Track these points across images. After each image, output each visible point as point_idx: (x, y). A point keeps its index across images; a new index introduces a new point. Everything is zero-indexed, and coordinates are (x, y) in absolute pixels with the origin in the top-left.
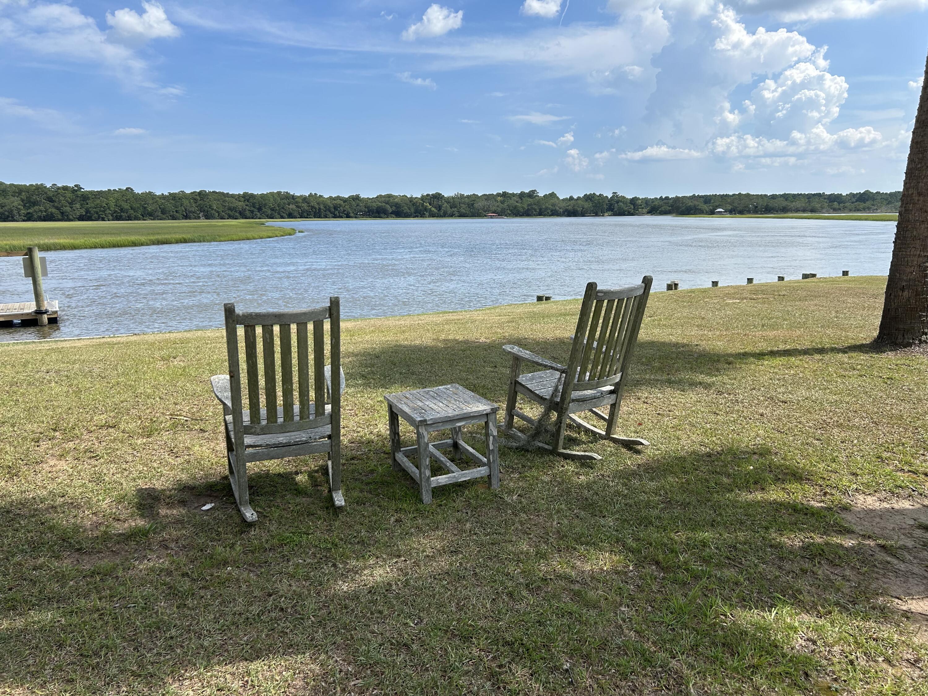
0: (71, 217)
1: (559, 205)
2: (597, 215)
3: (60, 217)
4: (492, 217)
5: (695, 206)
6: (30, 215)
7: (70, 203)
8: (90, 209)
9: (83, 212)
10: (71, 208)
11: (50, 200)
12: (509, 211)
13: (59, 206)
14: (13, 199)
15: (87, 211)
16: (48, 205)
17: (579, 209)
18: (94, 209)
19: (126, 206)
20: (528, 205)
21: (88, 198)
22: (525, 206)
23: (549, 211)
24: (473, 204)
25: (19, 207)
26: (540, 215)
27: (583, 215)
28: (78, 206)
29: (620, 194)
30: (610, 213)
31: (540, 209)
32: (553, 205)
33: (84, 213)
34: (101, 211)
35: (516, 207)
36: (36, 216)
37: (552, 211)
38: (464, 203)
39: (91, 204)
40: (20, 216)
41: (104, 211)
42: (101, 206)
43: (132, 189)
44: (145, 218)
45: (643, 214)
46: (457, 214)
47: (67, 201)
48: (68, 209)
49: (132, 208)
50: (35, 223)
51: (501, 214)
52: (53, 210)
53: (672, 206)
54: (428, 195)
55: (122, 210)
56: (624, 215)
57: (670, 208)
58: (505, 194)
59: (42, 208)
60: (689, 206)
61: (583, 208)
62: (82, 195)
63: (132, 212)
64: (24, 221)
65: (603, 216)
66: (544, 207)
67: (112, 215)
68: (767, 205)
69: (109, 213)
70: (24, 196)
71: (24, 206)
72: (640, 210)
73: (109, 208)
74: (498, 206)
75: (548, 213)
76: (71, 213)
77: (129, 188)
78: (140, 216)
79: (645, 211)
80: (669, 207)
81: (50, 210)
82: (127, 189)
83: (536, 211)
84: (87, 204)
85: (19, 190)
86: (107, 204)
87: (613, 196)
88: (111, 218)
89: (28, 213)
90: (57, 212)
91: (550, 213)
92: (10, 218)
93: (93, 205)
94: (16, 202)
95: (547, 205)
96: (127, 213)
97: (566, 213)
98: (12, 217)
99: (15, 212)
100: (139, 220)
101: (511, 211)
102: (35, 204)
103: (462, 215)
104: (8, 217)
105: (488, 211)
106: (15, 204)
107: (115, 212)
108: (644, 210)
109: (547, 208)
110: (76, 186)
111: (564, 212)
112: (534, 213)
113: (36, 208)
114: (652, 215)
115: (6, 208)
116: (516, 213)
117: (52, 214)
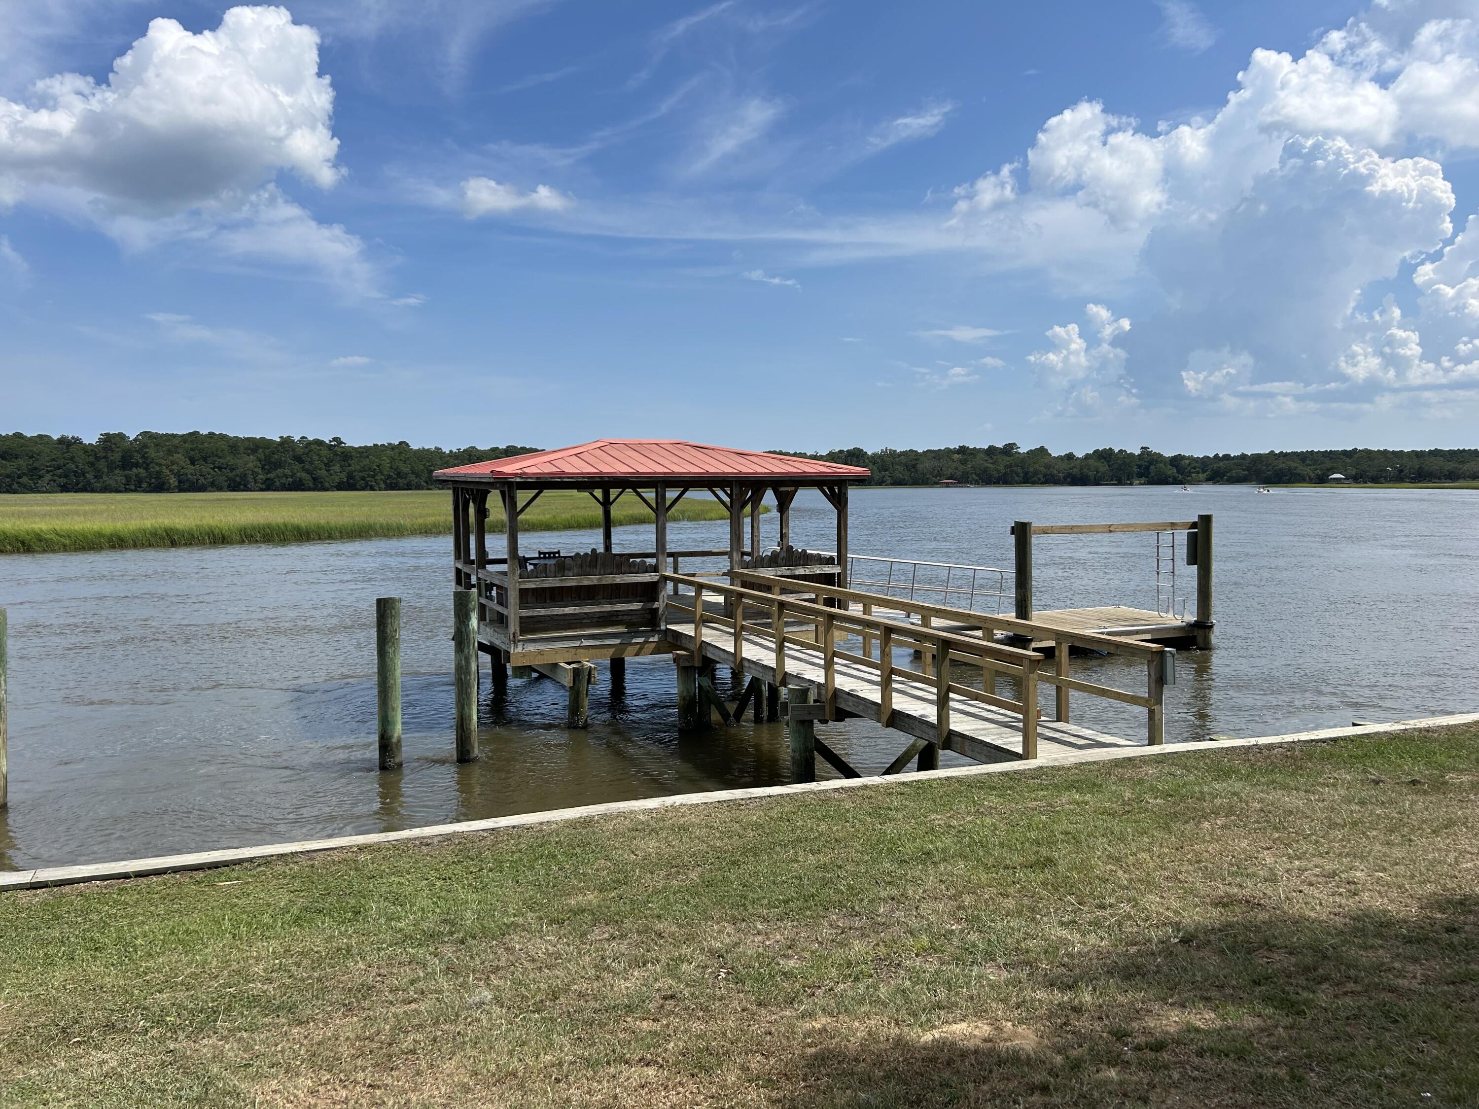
0: (327, 484)
1: (1057, 467)
2: (1120, 483)
3: (311, 485)
4: (947, 485)
5: (1290, 469)
6: (270, 482)
7: (326, 465)
8: (354, 474)
9: (343, 477)
10: (328, 471)
11: (298, 459)
12: (974, 476)
13: (311, 469)
14: (247, 458)
15: (350, 476)
16: (297, 466)
17: (1090, 473)
18: (361, 474)
19: (405, 469)
20: (1006, 467)
21: (351, 457)
22: (1001, 468)
23: (1041, 476)
24: (914, 466)
25: (256, 470)
26: (1025, 483)
27: (1097, 483)
28: (337, 468)
29: (1154, 449)
30: (1143, 480)
31: (1026, 474)
32: (1047, 467)
33: (345, 480)
34: (369, 476)
35: (986, 470)
36: (278, 484)
37: (1045, 476)
38: (900, 463)
39: (355, 466)
40: (256, 482)
41: (373, 476)
42: (370, 469)
43: (407, 444)
44: (430, 487)
45: (1198, 482)
46: (889, 481)
47: (322, 461)
48: (323, 472)
49: (412, 473)
50: (276, 493)
51: (962, 480)
52: (304, 475)
53: (1248, 469)
54: (841, 452)
55: (399, 474)
56: (1167, 483)
57: (1246, 472)
58: (963, 450)
59: (287, 471)
60: (1280, 470)
61: (1098, 472)
62: (342, 453)
63: (413, 477)
64: (261, 490)
65: (1131, 484)
66: (1031, 469)
67: (385, 482)
68: (1420, 468)
69: (381, 479)
70: (261, 454)
71: (263, 468)
72: (1193, 475)
73: (381, 472)
74: (956, 469)
75: (1039, 479)
76: (327, 479)
77: (404, 442)
78: (423, 483)
79: (1202, 476)
80: (1244, 470)
81: (299, 475)
82: (401, 443)
83: (1018, 476)
84: (350, 465)
85: (255, 446)
86: (378, 466)
87: (1142, 453)
88: (383, 486)
89: (267, 479)
90: (308, 477)
91: (1043, 480)
92: (242, 487)
93: (358, 467)
94: (251, 462)
95: (1037, 466)
96: (406, 478)
97: (1069, 480)
98: (245, 485)
99: (250, 478)
100: (422, 489)
101: (977, 475)
102: (278, 465)
103: (898, 483)
104: (240, 484)
105: (940, 475)
106: (251, 465)
107: (389, 477)
108: (1200, 475)
109: (1036, 473)
110: (335, 439)
111: (1065, 478)
112: (1017, 478)
113: (280, 471)
114: (1214, 483)
115: (238, 471)
116: (987, 479)
117: (301, 480)
